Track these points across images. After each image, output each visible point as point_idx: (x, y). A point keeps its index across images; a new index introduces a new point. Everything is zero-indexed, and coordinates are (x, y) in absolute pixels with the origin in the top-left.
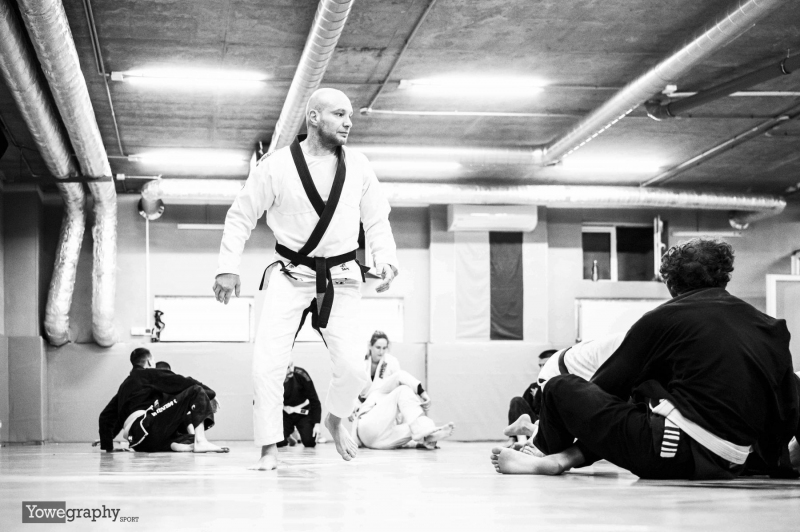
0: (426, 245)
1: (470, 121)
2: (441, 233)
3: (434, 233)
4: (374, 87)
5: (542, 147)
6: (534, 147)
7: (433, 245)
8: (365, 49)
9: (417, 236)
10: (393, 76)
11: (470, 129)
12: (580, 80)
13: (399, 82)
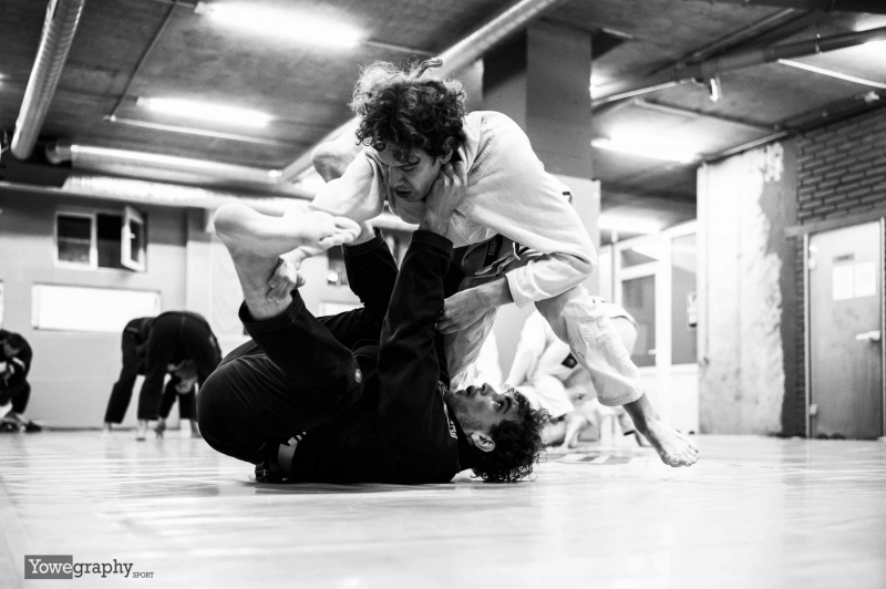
0: (183, 243)
1: (212, 139)
2: (198, 234)
3: (191, 233)
4: (114, 101)
5: (277, 168)
6: (271, 168)
7: (191, 245)
8: (99, 68)
9: (177, 234)
10: (129, 92)
11: (212, 146)
12: (299, 120)
13: (135, 99)
